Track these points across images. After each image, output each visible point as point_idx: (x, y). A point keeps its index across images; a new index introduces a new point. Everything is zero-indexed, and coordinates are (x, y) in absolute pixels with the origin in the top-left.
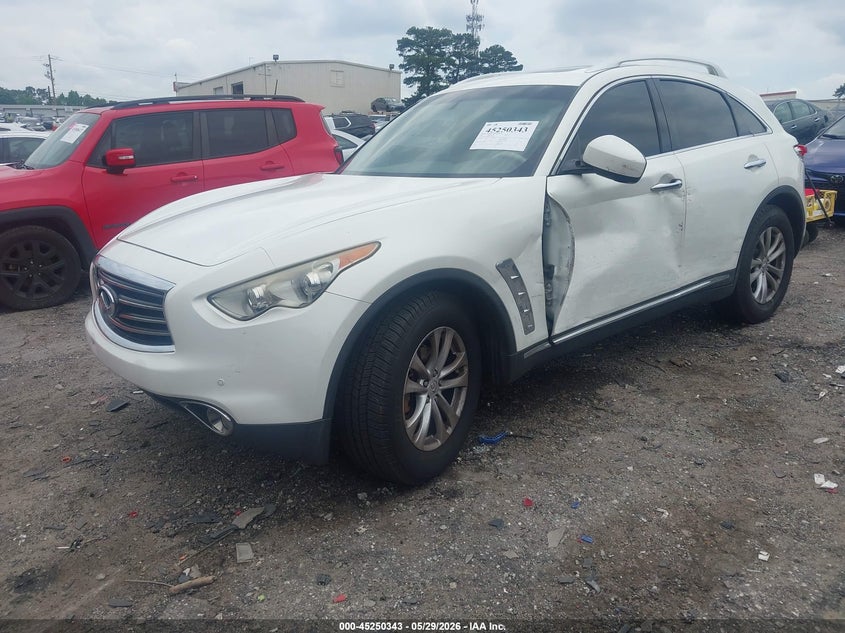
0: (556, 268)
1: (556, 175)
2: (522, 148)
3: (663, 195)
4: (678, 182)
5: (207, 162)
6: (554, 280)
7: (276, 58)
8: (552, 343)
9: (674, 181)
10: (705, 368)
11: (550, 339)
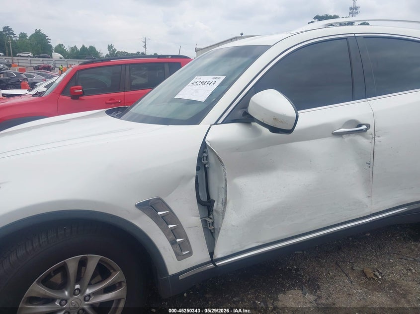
0: (215, 203)
1: (223, 123)
2: (203, 99)
3: (347, 138)
4: (364, 127)
5: (127, 93)
6: (214, 213)
7: (242, 34)
8: (215, 265)
9: (360, 125)
10: (393, 285)
11: (213, 261)
